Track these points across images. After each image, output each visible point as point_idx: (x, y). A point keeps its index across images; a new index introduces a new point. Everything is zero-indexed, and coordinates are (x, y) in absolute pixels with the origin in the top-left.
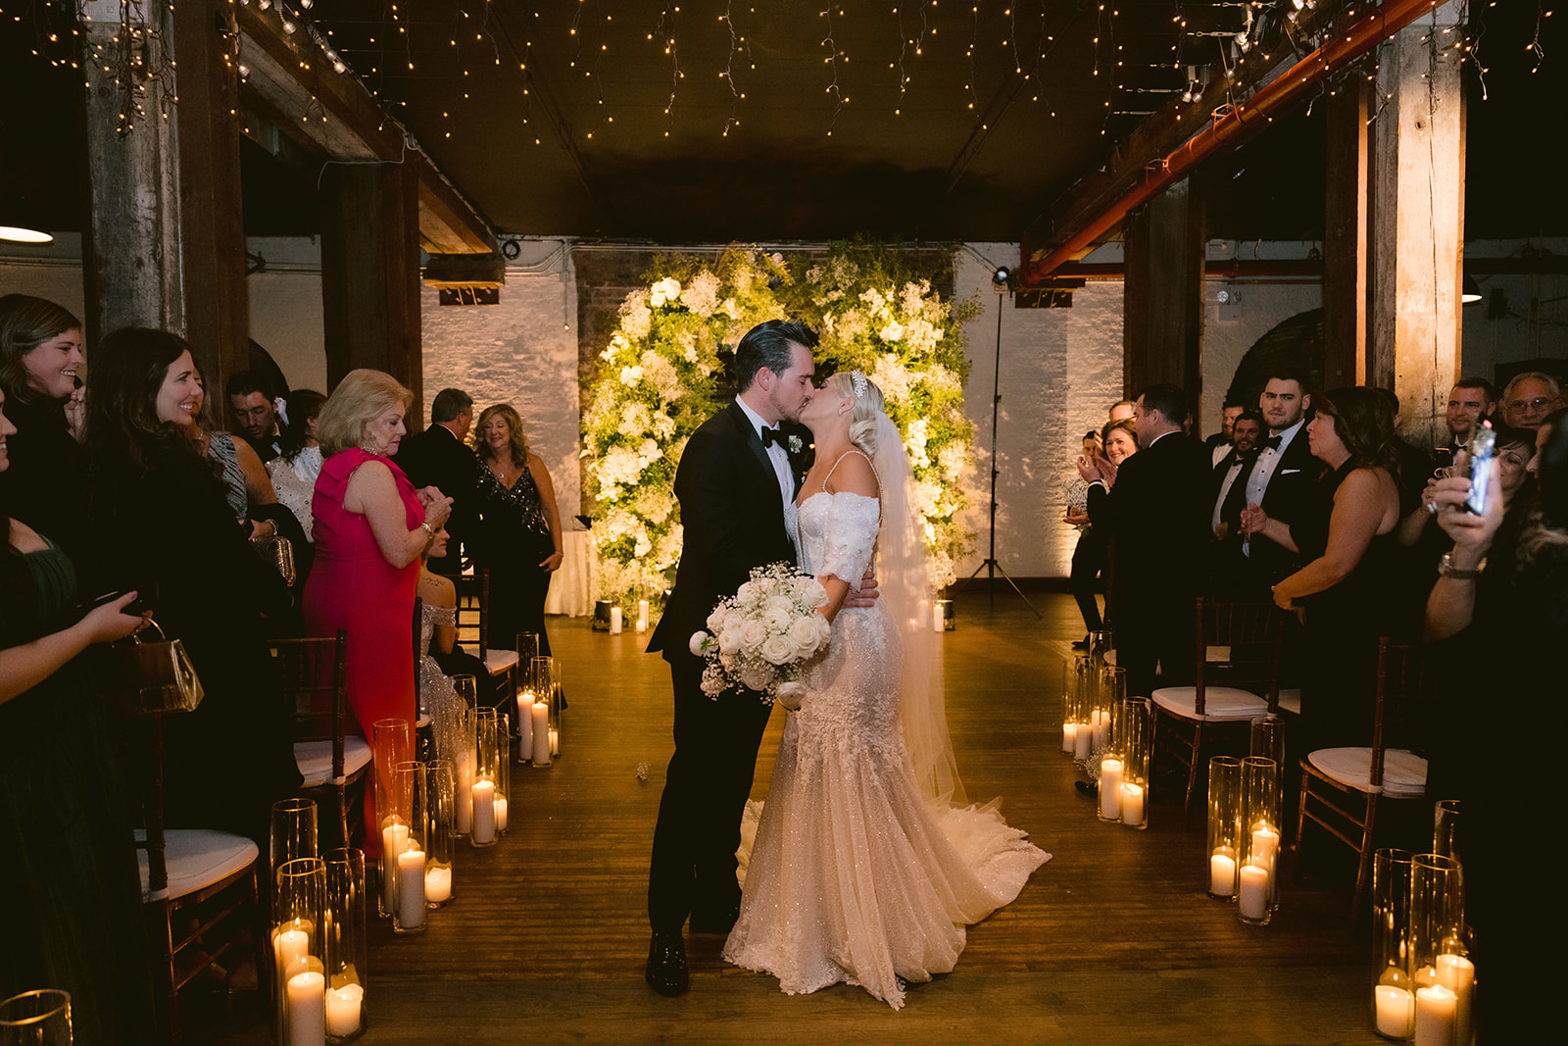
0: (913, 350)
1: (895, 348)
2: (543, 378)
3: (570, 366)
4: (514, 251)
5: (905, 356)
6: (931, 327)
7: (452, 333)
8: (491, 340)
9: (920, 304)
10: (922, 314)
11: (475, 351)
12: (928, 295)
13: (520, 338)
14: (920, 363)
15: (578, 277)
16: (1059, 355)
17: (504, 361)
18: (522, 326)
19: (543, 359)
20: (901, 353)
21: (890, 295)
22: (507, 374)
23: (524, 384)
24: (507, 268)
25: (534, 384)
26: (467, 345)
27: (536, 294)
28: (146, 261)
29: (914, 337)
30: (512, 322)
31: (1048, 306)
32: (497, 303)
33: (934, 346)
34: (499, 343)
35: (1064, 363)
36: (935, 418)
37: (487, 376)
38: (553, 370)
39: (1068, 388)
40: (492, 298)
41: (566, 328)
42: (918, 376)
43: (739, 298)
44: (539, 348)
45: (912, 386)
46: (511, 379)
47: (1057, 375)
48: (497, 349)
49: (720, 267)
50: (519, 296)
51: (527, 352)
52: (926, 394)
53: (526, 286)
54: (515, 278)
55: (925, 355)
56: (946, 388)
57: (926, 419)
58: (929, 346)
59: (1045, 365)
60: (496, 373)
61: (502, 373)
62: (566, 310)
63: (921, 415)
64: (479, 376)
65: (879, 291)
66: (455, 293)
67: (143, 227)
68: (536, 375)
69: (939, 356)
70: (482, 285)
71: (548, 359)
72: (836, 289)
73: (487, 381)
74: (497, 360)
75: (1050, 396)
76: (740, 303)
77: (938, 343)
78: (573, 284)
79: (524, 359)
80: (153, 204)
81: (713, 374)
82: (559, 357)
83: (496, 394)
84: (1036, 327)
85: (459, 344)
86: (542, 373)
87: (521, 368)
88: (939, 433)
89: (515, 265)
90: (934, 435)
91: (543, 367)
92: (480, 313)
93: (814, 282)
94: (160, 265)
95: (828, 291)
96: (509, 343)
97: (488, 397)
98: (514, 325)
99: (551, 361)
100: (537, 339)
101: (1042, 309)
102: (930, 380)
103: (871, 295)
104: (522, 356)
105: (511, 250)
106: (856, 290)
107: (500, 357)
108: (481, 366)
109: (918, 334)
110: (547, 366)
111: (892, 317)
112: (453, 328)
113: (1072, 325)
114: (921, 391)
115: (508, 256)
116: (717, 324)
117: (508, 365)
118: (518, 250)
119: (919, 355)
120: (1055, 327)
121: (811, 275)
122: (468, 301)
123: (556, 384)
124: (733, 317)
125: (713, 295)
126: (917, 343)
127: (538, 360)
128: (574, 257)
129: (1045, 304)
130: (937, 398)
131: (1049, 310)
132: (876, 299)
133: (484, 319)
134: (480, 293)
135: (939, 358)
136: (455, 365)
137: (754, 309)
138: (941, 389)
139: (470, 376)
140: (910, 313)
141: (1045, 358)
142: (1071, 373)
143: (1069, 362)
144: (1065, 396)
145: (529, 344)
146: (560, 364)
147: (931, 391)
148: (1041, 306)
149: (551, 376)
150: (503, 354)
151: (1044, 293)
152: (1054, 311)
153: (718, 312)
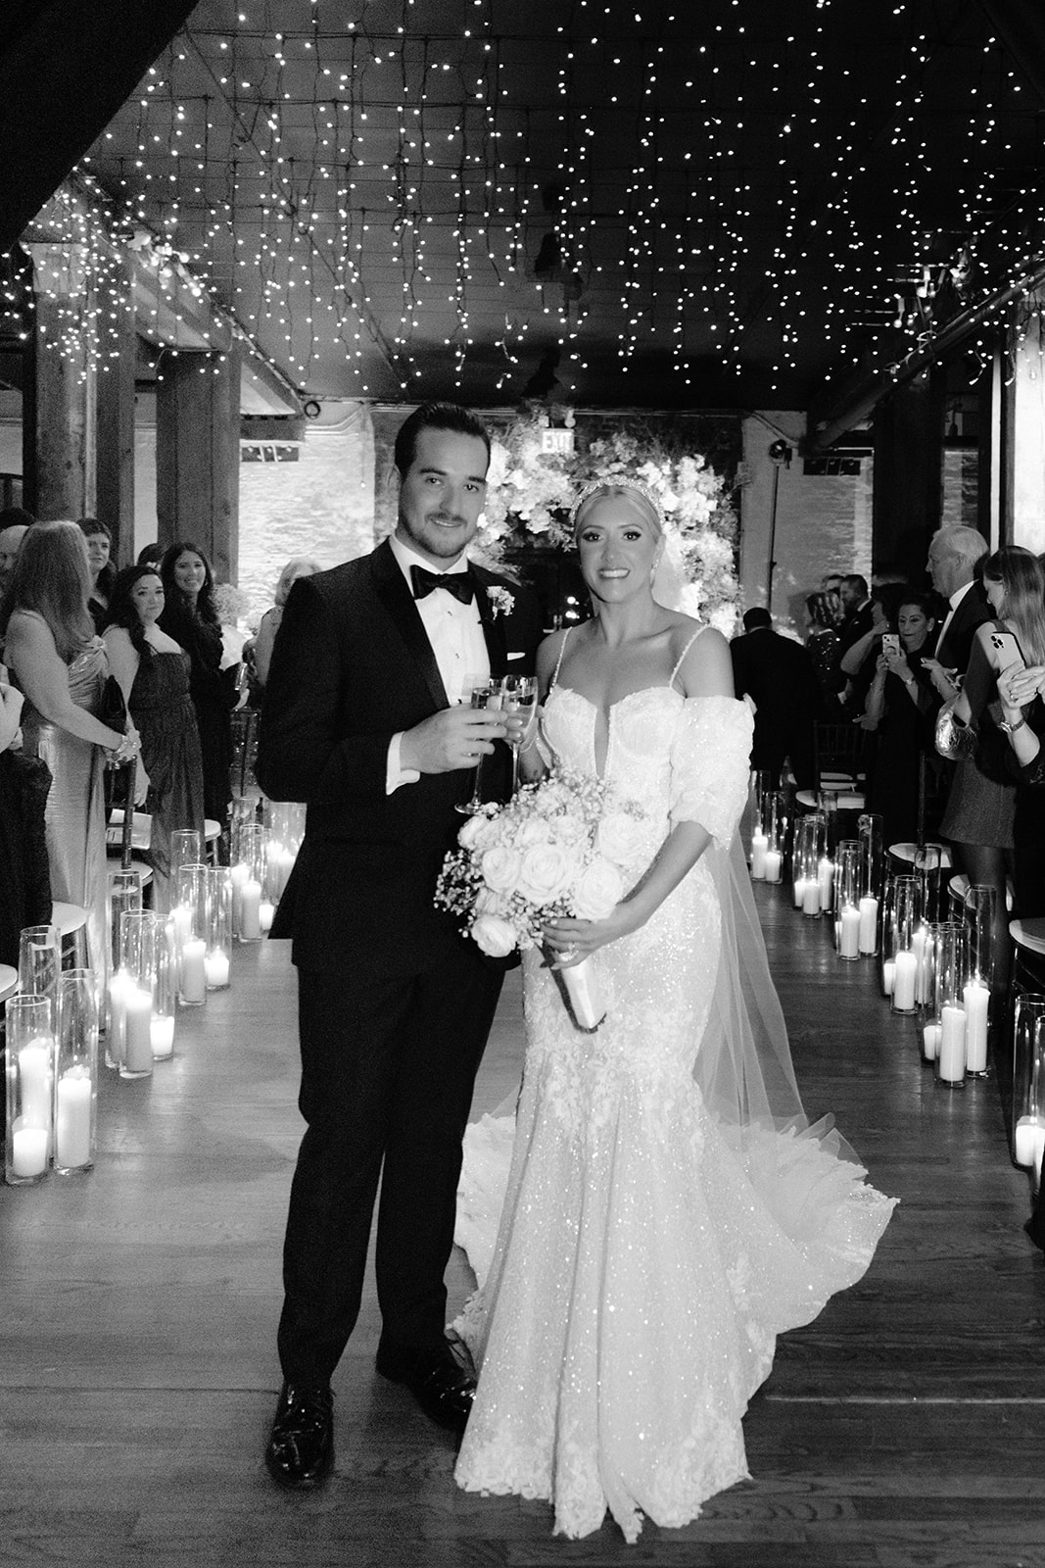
0: (687, 519)
1: (671, 517)
2: (339, 533)
3: (366, 522)
4: (316, 412)
5: (681, 524)
6: (705, 498)
7: (252, 489)
8: (290, 497)
9: (695, 477)
10: (697, 486)
11: (275, 506)
12: (704, 468)
13: (318, 495)
14: (693, 532)
15: (376, 437)
16: (847, 521)
17: (303, 517)
18: (321, 484)
19: (340, 516)
20: (678, 521)
21: (666, 469)
22: (304, 529)
23: (320, 539)
24: (308, 427)
25: (330, 540)
26: (266, 500)
27: (335, 452)
28: (73, 463)
29: (687, 509)
30: (311, 479)
31: (836, 474)
32: (296, 459)
33: (708, 515)
34: (299, 499)
35: (851, 529)
36: (706, 582)
37: (285, 531)
38: (349, 526)
39: (855, 554)
40: (292, 456)
41: (363, 485)
42: (691, 544)
43: (525, 471)
44: (337, 505)
45: (686, 553)
46: (307, 534)
47: (845, 541)
48: (295, 506)
49: (511, 440)
50: (318, 454)
51: (324, 509)
52: (699, 560)
53: (325, 445)
54: (314, 436)
55: (699, 524)
56: (718, 555)
57: (699, 584)
58: (704, 516)
59: (833, 532)
60: (293, 528)
61: (299, 529)
62: (363, 469)
63: (693, 580)
64: (278, 530)
65: (657, 465)
66: (257, 451)
67: (74, 438)
68: (333, 531)
69: (713, 525)
70: (283, 444)
71: (344, 516)
72: (617, 460)
73: (285, 536)
74: (296, 516)
75: (838, 561)
76: (527, 474)
77: (711, 513)
78: (371, 444)
79: (322, 516)
80: (81, 422)
81: (502, 538)
82: (355, 514)
83: (293, 549)
84: (825, 494)
85: (258, 500)
86: (339, 529)
87: (317, 523)
88: (711, 597)
89: (315, 424)
90: (705, 599)
91: (339, 523)
92: (280, 470)
93: (598, 454)
94: (83, 466)
95: (611, 462)
96: (307, 499)
97: (286, 552)
98: (313, 483)
99: (348, 517)
100: (335, 496)
101: (830, 477)
102: (703, 547)
103: (649, 469)
104: (319, 513)
105: (311, 409)
106: (635, 463)
107: (298, 513)
108: (280, 521)
109: (694, 505)
110: (343, 522)
111: (669, 488)
112: (255, 483)
113: (861, 493)
114: (694, 558)
115: (309, 415)
116: (506, 493)
117: (305, 521)
118: (319, 410)
119: (694, 525)
120: (843, 494)
121: (595, 448)
122: (270, 458)
123: (352, 540)
124: (520, 487)
125: (503, 467)
126: (690, 514)
127: (335, 516)
128: (373, 416)
129: (833, 471)
130: (708, 564)
131: (838, 477)
132: (654, 472)
133: (284, 475)
134: (281, 451)
135: (712, 526)
136: (255, 519)
137: (540, 480)
138: (712, 555)
139: (268, 531)
140: (686, 485)
141: (833, 525)
142: (859, 540)
143: (857, 529)
144: (852, 562)
145: (327, 501)
146: (356, 521)
147: (703, 557)
148: (829, 474)
149: (347, 532)
150: (302, 510)
151: (832, 461)
152: (843, 479)
153: (506, 482)
